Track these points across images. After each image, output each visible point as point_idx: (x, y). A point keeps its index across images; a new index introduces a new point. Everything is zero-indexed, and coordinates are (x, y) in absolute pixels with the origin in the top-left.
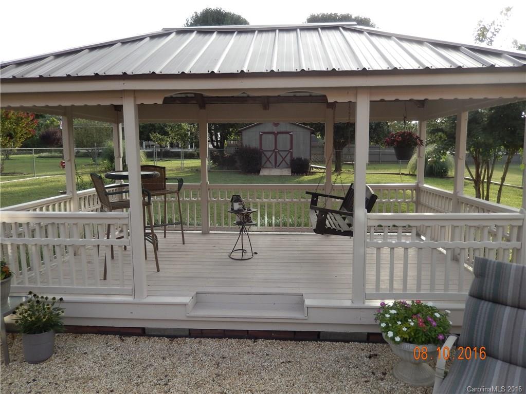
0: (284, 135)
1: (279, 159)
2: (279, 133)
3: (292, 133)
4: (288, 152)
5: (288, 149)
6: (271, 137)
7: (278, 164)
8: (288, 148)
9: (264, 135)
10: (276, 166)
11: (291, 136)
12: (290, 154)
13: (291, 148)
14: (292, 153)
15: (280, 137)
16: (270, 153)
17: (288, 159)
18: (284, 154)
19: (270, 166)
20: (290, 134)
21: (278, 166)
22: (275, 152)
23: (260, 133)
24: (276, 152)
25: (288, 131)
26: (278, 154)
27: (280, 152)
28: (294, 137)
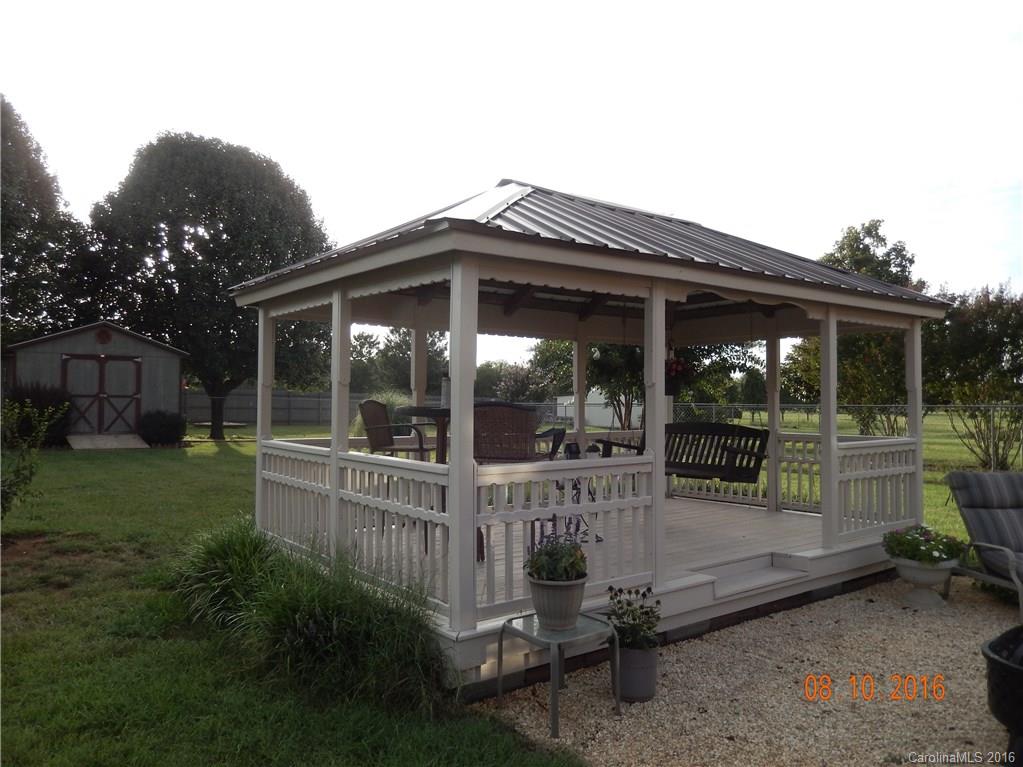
0: (122, 364)
1: (109, 414)
2: (109, 358)
3: (139, 360)
4: (129, 400)
5: (130, 394)
6: (90, 365)
7: (106, 426)
8: (130, 389)
9: (75, 361)
10: (102, 429)
11: (139, 365)
12: (134, 403)
13: (138, 390)
14: (138, 401)
15: (110, 366)
16: (87, 402)
17: (130, 415)
18: (120, 404)
19: (87, 429)
20: (137, 362)
21: (107, 429)
22: (100, 398)
23: (64, 357)
24: (101, 401)
25: (133, 355)
26: (106, 404)
27: (111, 400)
28: (145, 368)
